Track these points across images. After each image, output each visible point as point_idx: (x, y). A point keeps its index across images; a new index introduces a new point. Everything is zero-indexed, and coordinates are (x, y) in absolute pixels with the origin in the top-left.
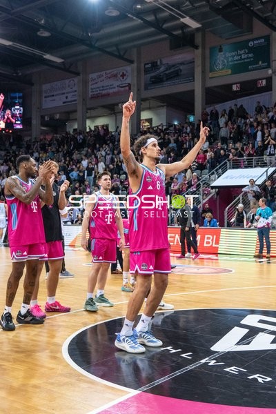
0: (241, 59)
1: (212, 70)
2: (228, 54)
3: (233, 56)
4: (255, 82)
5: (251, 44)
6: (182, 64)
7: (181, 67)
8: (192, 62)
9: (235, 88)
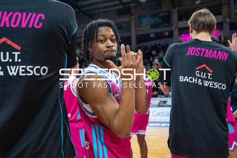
0: (155, 22)
1: (140, 26)
2: (148, 19)
3: (151, 20)
4: (162, 33)
5: (161, 15)
6: (123, 23)
7: (123, 25)
8: (129, 22)
9: (152, 36)
